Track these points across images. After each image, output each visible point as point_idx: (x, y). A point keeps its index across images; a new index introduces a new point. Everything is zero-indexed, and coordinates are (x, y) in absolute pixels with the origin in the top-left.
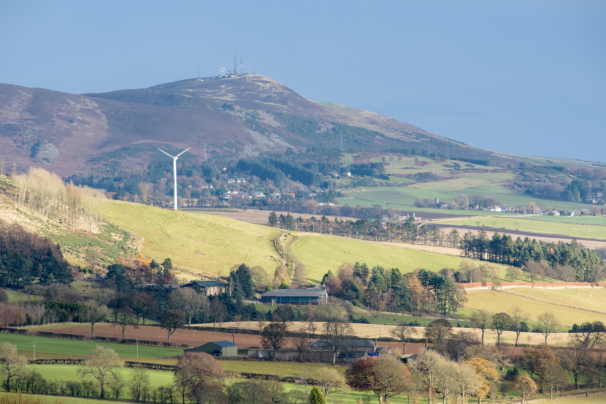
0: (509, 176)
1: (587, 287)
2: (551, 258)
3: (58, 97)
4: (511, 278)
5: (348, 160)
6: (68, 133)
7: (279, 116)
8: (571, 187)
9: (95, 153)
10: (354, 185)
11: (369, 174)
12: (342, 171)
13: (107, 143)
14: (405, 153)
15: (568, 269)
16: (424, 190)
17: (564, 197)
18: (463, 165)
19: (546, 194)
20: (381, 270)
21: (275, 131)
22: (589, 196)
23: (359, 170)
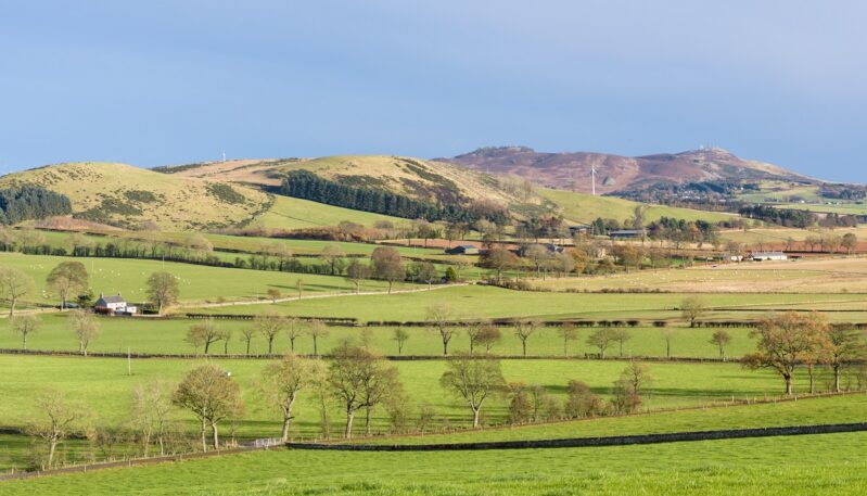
0: (818, 188)
1: (800, 230)
2: (782, 217)
3: (619, 158)
4: (756, 225)
5: (745, 182)
6: (621, 174)
7: (720, 165)
8: (843, 193)
9: (632, 182)
10: (743, 193)
11: (752, 188)
12: (739, 188)
13: (637, 177)
14: (772, 179)
15: (788, 221)
16: (776, 195)
17: (840, 197)
18: (796, 184)
19: (831, 196)
20: (674, 220)
21: (716, 171)
22: (852, 196)
23: (746, 187)
